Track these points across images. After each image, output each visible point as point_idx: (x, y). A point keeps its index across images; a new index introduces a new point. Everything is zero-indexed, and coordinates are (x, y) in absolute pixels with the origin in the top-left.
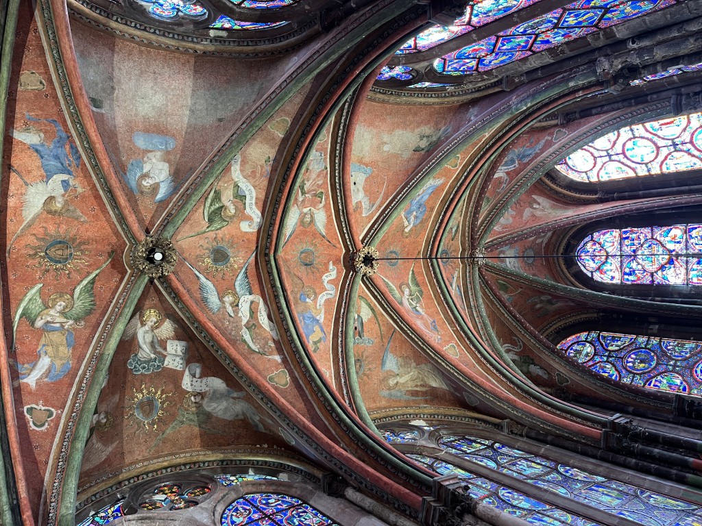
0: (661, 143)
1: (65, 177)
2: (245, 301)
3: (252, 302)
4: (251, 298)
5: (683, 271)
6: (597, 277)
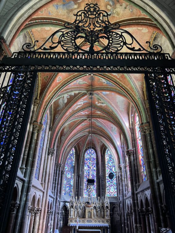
0: (111, 167)
1: (106, 83)
2: (82, 103)
3: (81, 104)
4: (82, 104)
5: (87, 169)
6: (86, 153)
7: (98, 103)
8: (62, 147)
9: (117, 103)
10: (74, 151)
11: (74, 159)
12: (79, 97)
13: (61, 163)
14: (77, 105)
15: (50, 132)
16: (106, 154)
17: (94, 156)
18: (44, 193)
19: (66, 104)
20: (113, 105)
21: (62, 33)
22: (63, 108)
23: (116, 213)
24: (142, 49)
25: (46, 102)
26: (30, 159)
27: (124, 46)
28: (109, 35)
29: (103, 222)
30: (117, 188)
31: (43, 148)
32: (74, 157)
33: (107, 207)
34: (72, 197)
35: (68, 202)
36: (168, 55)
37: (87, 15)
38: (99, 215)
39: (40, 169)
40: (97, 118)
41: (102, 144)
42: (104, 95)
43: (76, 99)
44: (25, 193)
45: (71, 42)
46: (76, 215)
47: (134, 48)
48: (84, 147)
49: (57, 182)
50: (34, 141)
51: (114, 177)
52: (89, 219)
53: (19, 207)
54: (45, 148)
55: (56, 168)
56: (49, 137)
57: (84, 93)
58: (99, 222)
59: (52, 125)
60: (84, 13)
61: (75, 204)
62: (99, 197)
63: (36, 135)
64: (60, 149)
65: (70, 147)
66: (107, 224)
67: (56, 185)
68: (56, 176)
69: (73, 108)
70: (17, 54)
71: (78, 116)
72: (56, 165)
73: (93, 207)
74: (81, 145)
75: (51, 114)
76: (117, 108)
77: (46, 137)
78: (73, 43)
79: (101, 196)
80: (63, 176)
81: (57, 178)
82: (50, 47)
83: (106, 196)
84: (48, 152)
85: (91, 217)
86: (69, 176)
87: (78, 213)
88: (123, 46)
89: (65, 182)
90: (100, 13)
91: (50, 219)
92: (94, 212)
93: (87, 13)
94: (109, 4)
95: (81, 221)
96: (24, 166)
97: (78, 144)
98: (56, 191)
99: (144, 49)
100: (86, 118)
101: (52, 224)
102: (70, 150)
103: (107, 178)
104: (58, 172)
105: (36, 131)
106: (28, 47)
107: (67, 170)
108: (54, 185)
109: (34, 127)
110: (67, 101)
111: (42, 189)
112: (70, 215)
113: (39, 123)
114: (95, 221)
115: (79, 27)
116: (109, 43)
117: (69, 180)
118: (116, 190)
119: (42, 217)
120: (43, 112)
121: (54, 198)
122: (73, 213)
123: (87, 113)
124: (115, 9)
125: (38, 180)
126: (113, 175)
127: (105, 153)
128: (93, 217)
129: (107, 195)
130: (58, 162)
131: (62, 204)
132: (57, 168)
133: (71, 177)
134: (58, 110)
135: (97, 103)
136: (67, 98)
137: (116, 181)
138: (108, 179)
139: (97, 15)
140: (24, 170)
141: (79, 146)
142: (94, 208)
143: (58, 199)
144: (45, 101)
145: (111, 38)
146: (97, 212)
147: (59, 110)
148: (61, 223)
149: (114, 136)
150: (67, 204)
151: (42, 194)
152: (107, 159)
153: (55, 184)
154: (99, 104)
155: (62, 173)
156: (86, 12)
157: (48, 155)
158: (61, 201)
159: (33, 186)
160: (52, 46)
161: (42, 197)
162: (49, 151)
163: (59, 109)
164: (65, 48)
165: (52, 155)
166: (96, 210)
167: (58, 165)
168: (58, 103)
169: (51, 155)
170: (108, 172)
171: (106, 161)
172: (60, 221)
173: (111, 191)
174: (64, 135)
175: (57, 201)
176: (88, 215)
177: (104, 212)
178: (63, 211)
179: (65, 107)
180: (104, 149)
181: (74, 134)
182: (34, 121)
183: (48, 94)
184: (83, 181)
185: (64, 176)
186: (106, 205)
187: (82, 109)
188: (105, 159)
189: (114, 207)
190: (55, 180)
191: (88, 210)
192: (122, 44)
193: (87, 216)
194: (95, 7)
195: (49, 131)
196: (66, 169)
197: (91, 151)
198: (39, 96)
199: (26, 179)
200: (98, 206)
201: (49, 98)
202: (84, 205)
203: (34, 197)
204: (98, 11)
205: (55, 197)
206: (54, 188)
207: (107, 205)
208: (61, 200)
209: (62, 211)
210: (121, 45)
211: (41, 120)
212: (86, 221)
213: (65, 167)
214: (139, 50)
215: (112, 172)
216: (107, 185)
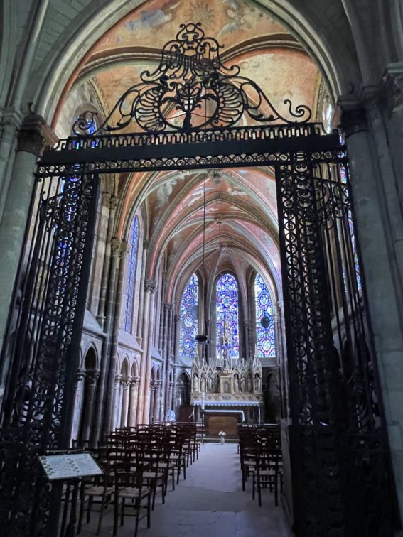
0: (266, 307)
5: (222, 311)
6: (219, 283)
7: (233, 191)
8: (172, 274)
9: (268, 189)
10: (197, 280)
11: (197, 295)
12: (193, 181)
13: (171, 302)
14: (192, 198)
15: (145, 251)
16: (256, 283)
17: (234, 288)
18: (142, 354)
19: (172, 197)
20: (260, 193)
21: (137, 94)
22: (166, 206)
23: (274, 384)
24: (276, 117)
25: (131, 201)
26: (112, 302)
27: (245, 111)
28: (219, 92)
29: (250, 398)
30: (275, 344)
31: (135, 280)
32: (196, 291)
33: (258, 375)
34: (196, 359)
35: (189, 367)
36: (320, 126)
37: (182, 52)
38: (243, 389)
39: (132, 316)
40: (233, 217)
41: (247, 266)
42: (241, 175)
43: (189, 186)
44: (107, 357)
45: (153, 112)
46: (203, 389)
47: (261, 115)
48: (214, 272)
49: (166, 335)
50: (115, 272)
51: (271, 324)
52: (227, 394)
53: (100, 376)
54: (138, 279)
55: (163, 312)
56: (145, 259)
57: (201, 175)
58: (244, 398)
59: (147, 238)
60: (176, 46)
61: (200, 371)
62: (243, 359)
63: (118, 261)
64: (168, 278)
65: (188, 272)
66: (256, 403)
67: (166, 341)
68: (164, 326)
69: (185, 203)
70: (65, 142)
71: (196, 217)
72: (163, 306)
73: (232, 376)
74: (208, 268)
75: (144, 218)
76: (268, 199)
77: (140, 261)
78: (156, 113)
79: (247, 356)
80: (177, 325)
81: (166, 328)
82: (118, 124)
83: (255, 356)
84: (145, 286)
85: (228, 391)
86: (189, 324)
87: (207, 384)
88: (242, 113)
89: (182, 334)
90: (205, 44)
91: (158, 394)
92: (234, 383)
93: (182, 46)
94: (229, 8)
95: (213, 397)
96: (102, 315)
97: (203, 267)
98: (165, 349)
99: (279, 117)
100: (212, 220)
101: (163, 401)
102: (189, 279)
103: (257, 325)
104: (167, 318)
105: (117, 255)
106: (81, 127)
107: (184, 313)
108: (161, 340)
109: (114, 247)
110: (173, 190)
111: (140, 349)
112: (194, 389)
113: (121, 241)
114: (237, 398)
115: (167, 78)
116: (218, 107)
117: (189, 331)
118: (273, 347)
119: (142, 392)
120: (127, 219)
121: (163, 362)
122: (197, 386)
123: (213, 209)
124: (242, 16)
125: (131, 333)
126: (269, 321)
127: (254, 281)
128: (233, 391)
129: (259, 354)
130: (166, 301)
131: (178, 371)
132: (165, 311)
133: (193, 326)
134: (156, 208)
135: (229, 189)
136: (173, 186)
137: (273, 331)
138: (259, 328)
139: (199, 48)
140: (103, 321)
141: (204, 270)
142: (234, 376)
143: (171, 362)
144: (128, 199)
145: (222, 97)
146: (239, 382)
147: (159, 209)
148: (178, 401)
149: (268, 251)
150: (187, 370)
151: (138, 356)
152: (258, 292)
153: (164, 339)
154: (235, 193)
155: (176, 319)
156: (179, 45)
157: (145, 290)
158: (178, 367)
159: (120, 344)
160: (122, 122)
161: (139, 361)
162: (147, 286)
163: (159, 206)
164: (143, 124)
165: (152, 292)
166: (238, 379)
167: (167, 306)
168: (156, 196)
169: (150, 292)
170: (259, 314)
171: (256, 295)
172: (178, 397)
173: (265, 348)
174: (174, 253)
175: (169, 367)
176: (225, 388)
177: (252, 382)
178: (182, 382)
179: (170, 202)
180: (251, 275)
181: (192, 250)
182: (113, 238)
183: (132, 186)
184: (215, 331)
185: (180, 325)
186: (254, 372)
187: (204, 203)
188: (254, 291)
189: (270, 375)
190: (162, 331)
191: (224, 380)
192: (240, 109)
193: (222, 390)
194: (197, 31)
195: (144, 248)
196: (183, 311)
197: (229, 278)
198: (117, 190)
199: (108, 335)
200: (240, 372)
201: (135, 194)
202: (217, 372)
203: (125, 362)
204: (202, 39)
205: (165, 360)
206: (161, 346)
207: (258, 372)
208: (177, 365)
209: (180, 381)
210: (238, 110)
211: (125, 234)
212: (220, 398)
213: (181, 309)
214: (271, 118)
215: (267, 315)
216: (259, 336)
